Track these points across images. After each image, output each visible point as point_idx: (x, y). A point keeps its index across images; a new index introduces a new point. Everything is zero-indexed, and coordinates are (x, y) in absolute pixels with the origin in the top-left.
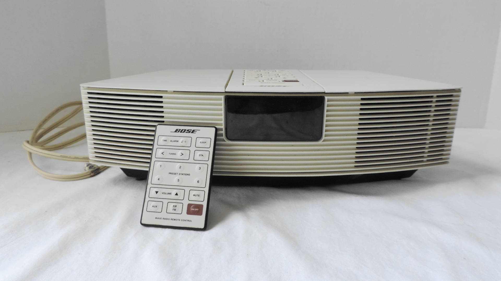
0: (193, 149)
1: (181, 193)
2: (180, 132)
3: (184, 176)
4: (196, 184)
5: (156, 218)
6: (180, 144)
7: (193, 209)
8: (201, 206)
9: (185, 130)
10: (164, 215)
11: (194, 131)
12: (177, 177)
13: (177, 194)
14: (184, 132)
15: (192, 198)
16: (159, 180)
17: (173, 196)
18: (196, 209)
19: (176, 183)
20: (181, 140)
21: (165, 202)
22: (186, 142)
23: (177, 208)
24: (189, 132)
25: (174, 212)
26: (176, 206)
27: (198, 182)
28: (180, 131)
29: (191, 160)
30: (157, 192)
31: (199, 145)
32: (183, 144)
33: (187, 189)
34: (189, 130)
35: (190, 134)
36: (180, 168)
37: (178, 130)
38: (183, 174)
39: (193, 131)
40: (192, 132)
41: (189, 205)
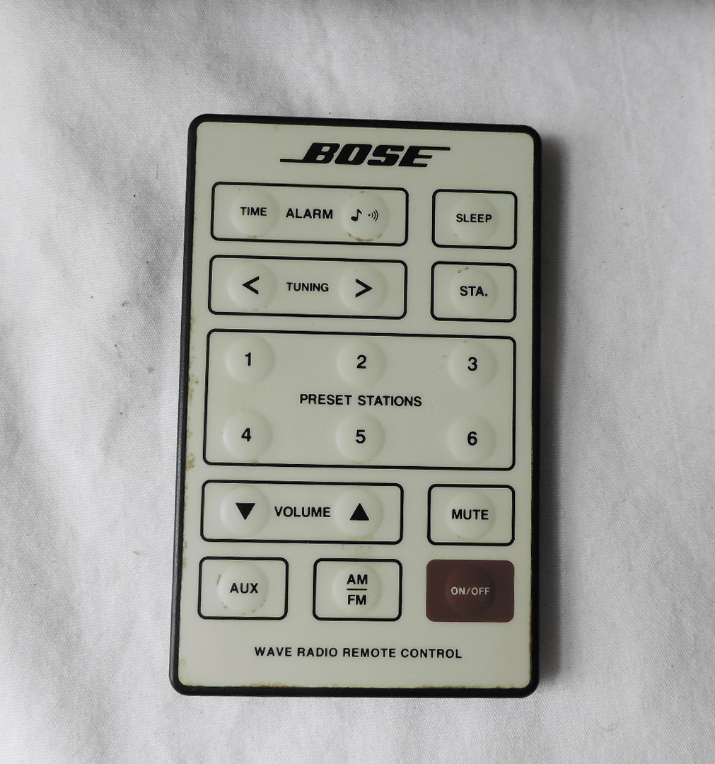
0: (420, 254)
1: (382, 503)
2: (338, 162)
3: (388, 410)
4: (460, 453)
5: (259, 651)
6: (342, 227)
7: (462, 591)
8: (506, 569)
9: (365, 149)
10: (299, 629)
11: (413, 152)
12: (346, 420)
13: (360, 514)
14: (358, 160)
15: (448, 528)
16: (249, 438)
17: (340, 524)
18: (477, 591)
19: (347, 451)
20: (344, 205)
21: (301, 558)
22: (375, 215)
23: (370, 590)
24: (391, 161)
25: (355, 610)
26: (363, 580)
27: (472, 439)
28: (336, 155)
29: (418, 320)
30: (245, 509)
31: (451, 231)
32: (363, 230)
33: (416, 484)
34: (387, 147)
35: (395, 175)
36: (359, 366)
37: (326, 149)
38: (383, 400)
39: (412, 157)
40: (408, 161)
41: (439, 573)
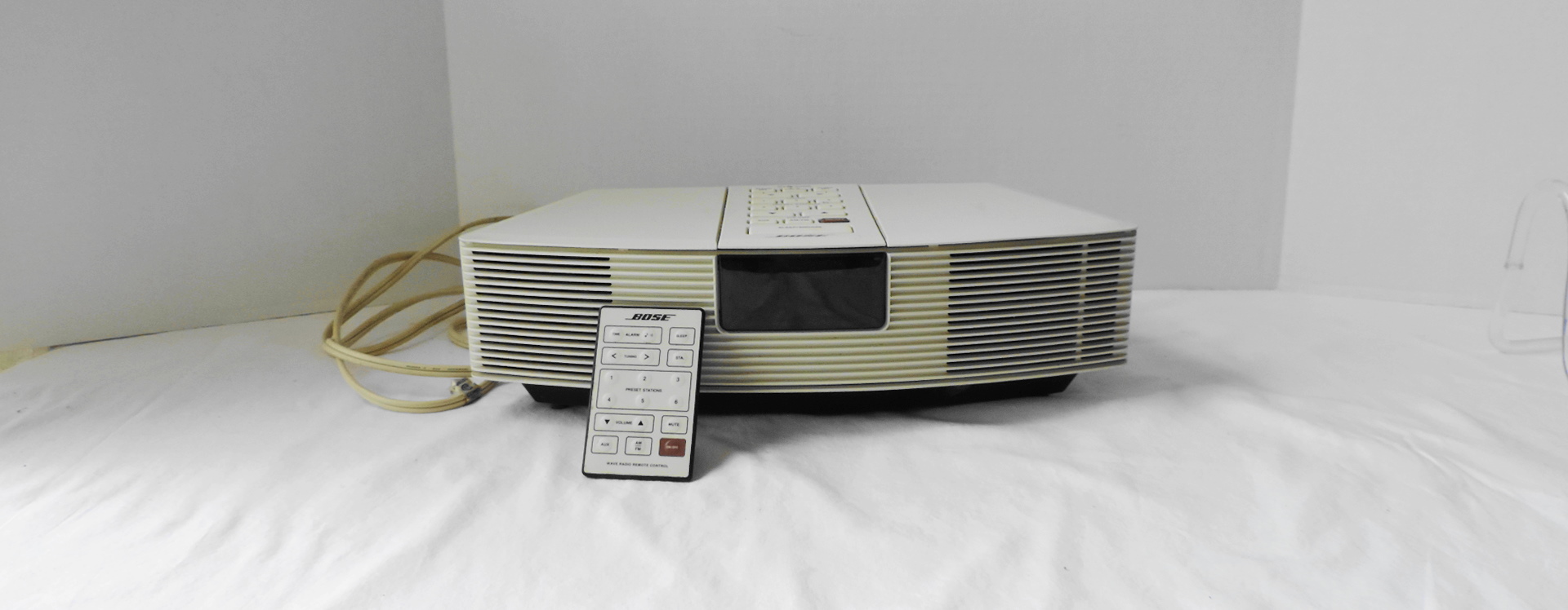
0: (665, 347)
1: (648, 421)
2: (642, 319)
3: (651, 393)
4: (671, 406)
5: (608, 463)
6: (642, 339)
7: (669, 447)
8: (683, 442)
9: (650, 316)
10: (621, 457)
11: (665, 316)
12: (639, 396)
13: (641, 424)
14: (648, 319)
15: (667, 428)
16: (609, 400)
17: (635, 426)
18: (674, 447)
19: (639, 405)
20: (643, 332)
21: (622, 436)
22: (652, 335)
23: (642, 446)
24: (658, 319)
25: (637, 452)
26: (640, 443)
27: (676, 402)
28: (642, 317)
29: (663, 366)
30: (607, 421)
31: (674, 340)
32: (648, 339)
33: (658, 415)
34: (657, 315)
35: (659, 323)
36: (644, 380)
37: (639, 316)
38: (650, 390)
39: (664, 318)
40: (663, 319)
41: (663, 441)
